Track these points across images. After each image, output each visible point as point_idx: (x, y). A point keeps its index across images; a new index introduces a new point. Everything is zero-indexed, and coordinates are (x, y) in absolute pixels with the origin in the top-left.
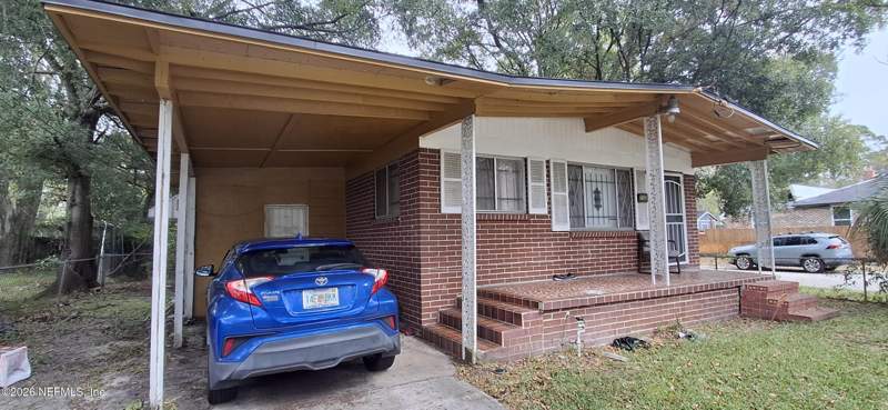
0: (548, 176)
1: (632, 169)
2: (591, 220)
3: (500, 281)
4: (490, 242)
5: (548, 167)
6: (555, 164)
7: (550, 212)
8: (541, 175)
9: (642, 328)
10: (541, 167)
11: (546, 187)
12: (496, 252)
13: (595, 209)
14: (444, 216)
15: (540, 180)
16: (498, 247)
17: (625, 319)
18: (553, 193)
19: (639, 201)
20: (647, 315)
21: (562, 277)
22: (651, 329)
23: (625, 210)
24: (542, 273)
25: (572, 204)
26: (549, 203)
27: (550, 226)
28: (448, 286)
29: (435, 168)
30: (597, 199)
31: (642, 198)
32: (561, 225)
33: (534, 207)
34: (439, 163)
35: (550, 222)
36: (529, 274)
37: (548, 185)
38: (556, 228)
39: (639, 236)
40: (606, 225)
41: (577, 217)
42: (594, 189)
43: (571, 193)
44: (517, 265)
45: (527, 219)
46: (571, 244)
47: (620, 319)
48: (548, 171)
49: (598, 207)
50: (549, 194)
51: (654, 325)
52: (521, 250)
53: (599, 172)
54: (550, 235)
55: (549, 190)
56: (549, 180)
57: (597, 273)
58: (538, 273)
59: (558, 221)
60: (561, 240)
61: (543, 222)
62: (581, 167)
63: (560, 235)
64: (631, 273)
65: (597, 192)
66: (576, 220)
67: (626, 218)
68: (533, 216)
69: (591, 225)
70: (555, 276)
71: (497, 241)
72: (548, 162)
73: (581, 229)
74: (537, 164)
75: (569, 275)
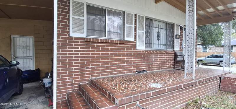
0: (136, 22)
1: (174, 24)
2: (155, 45)
3: (107, 75)
4: (102, 54)
5: (136, 17)
6: (139, 16)
7: (136, 40)
8: (132, 21)
9: (181, 103)
10: (132, 17)
11: (134, 28)
12: (105, 59)
13: (157, 41)
14: (72, 38)
15: (131, 24)
16: (106, 57)
17: (172, 100)
18: (138, 31)
19: (176, 38)
20: (183, 96)
21: (140, 72)
22: (185, 103)
23: (170, 42)
24: (130, 70)
25: (147, 37)
26: (135, 36)
27: (135, 47)
28: (74, 78)
29: (66, 9)
30: (158, 36)
31: (177, 37)
32: (141, 46)
33: (127, 37)
34: (69, 6)
35: (135, 45)
36: (123, 70)
37: (136, 27)
38: (138, 48)
39: (175, 53)
40: (161, 48)
41: (149, 43)
42: (157, 31)
43: (147, 32)
44: (117, 66)
45: (123, 43)
46: (145, 56)
47: (169, 101)
48: (136, 20)
49: (158, 39)
50: (135, 31)
51: (186, 101)
52: (119, 59)
53: (160, 24)
54: (135, 52)
55: (136, 29)
56: (136, 24)
57: (157, 69)
58: (128, 70)
59: (139, 45)
60: (140, 54)
61: (132, 45)
62: (152, 20)
63: (140, 52)
64: (170, 69)
65: (158, 33)
66: (148, 45)
67: (170, 45)
68: (127, 41)
69: (155, 47)
70: (137, 71)
71: (106, 54)
72: (136, 15)
73: (150, 49)
74: (130, 15)
75: (143, 71)
